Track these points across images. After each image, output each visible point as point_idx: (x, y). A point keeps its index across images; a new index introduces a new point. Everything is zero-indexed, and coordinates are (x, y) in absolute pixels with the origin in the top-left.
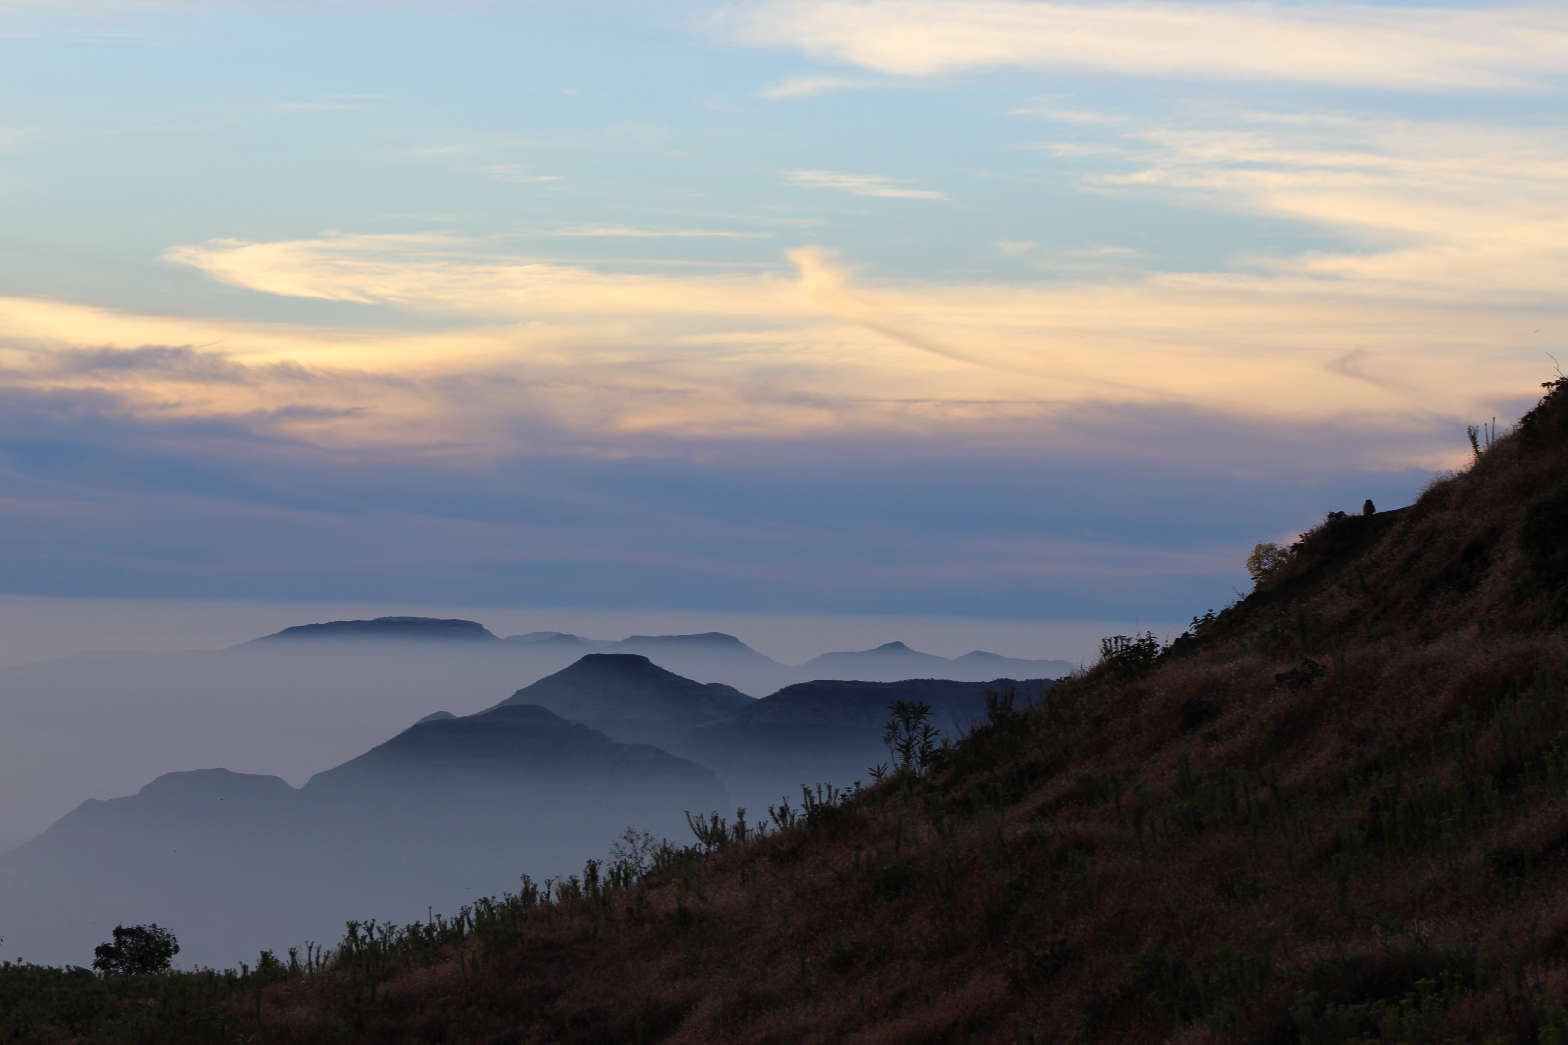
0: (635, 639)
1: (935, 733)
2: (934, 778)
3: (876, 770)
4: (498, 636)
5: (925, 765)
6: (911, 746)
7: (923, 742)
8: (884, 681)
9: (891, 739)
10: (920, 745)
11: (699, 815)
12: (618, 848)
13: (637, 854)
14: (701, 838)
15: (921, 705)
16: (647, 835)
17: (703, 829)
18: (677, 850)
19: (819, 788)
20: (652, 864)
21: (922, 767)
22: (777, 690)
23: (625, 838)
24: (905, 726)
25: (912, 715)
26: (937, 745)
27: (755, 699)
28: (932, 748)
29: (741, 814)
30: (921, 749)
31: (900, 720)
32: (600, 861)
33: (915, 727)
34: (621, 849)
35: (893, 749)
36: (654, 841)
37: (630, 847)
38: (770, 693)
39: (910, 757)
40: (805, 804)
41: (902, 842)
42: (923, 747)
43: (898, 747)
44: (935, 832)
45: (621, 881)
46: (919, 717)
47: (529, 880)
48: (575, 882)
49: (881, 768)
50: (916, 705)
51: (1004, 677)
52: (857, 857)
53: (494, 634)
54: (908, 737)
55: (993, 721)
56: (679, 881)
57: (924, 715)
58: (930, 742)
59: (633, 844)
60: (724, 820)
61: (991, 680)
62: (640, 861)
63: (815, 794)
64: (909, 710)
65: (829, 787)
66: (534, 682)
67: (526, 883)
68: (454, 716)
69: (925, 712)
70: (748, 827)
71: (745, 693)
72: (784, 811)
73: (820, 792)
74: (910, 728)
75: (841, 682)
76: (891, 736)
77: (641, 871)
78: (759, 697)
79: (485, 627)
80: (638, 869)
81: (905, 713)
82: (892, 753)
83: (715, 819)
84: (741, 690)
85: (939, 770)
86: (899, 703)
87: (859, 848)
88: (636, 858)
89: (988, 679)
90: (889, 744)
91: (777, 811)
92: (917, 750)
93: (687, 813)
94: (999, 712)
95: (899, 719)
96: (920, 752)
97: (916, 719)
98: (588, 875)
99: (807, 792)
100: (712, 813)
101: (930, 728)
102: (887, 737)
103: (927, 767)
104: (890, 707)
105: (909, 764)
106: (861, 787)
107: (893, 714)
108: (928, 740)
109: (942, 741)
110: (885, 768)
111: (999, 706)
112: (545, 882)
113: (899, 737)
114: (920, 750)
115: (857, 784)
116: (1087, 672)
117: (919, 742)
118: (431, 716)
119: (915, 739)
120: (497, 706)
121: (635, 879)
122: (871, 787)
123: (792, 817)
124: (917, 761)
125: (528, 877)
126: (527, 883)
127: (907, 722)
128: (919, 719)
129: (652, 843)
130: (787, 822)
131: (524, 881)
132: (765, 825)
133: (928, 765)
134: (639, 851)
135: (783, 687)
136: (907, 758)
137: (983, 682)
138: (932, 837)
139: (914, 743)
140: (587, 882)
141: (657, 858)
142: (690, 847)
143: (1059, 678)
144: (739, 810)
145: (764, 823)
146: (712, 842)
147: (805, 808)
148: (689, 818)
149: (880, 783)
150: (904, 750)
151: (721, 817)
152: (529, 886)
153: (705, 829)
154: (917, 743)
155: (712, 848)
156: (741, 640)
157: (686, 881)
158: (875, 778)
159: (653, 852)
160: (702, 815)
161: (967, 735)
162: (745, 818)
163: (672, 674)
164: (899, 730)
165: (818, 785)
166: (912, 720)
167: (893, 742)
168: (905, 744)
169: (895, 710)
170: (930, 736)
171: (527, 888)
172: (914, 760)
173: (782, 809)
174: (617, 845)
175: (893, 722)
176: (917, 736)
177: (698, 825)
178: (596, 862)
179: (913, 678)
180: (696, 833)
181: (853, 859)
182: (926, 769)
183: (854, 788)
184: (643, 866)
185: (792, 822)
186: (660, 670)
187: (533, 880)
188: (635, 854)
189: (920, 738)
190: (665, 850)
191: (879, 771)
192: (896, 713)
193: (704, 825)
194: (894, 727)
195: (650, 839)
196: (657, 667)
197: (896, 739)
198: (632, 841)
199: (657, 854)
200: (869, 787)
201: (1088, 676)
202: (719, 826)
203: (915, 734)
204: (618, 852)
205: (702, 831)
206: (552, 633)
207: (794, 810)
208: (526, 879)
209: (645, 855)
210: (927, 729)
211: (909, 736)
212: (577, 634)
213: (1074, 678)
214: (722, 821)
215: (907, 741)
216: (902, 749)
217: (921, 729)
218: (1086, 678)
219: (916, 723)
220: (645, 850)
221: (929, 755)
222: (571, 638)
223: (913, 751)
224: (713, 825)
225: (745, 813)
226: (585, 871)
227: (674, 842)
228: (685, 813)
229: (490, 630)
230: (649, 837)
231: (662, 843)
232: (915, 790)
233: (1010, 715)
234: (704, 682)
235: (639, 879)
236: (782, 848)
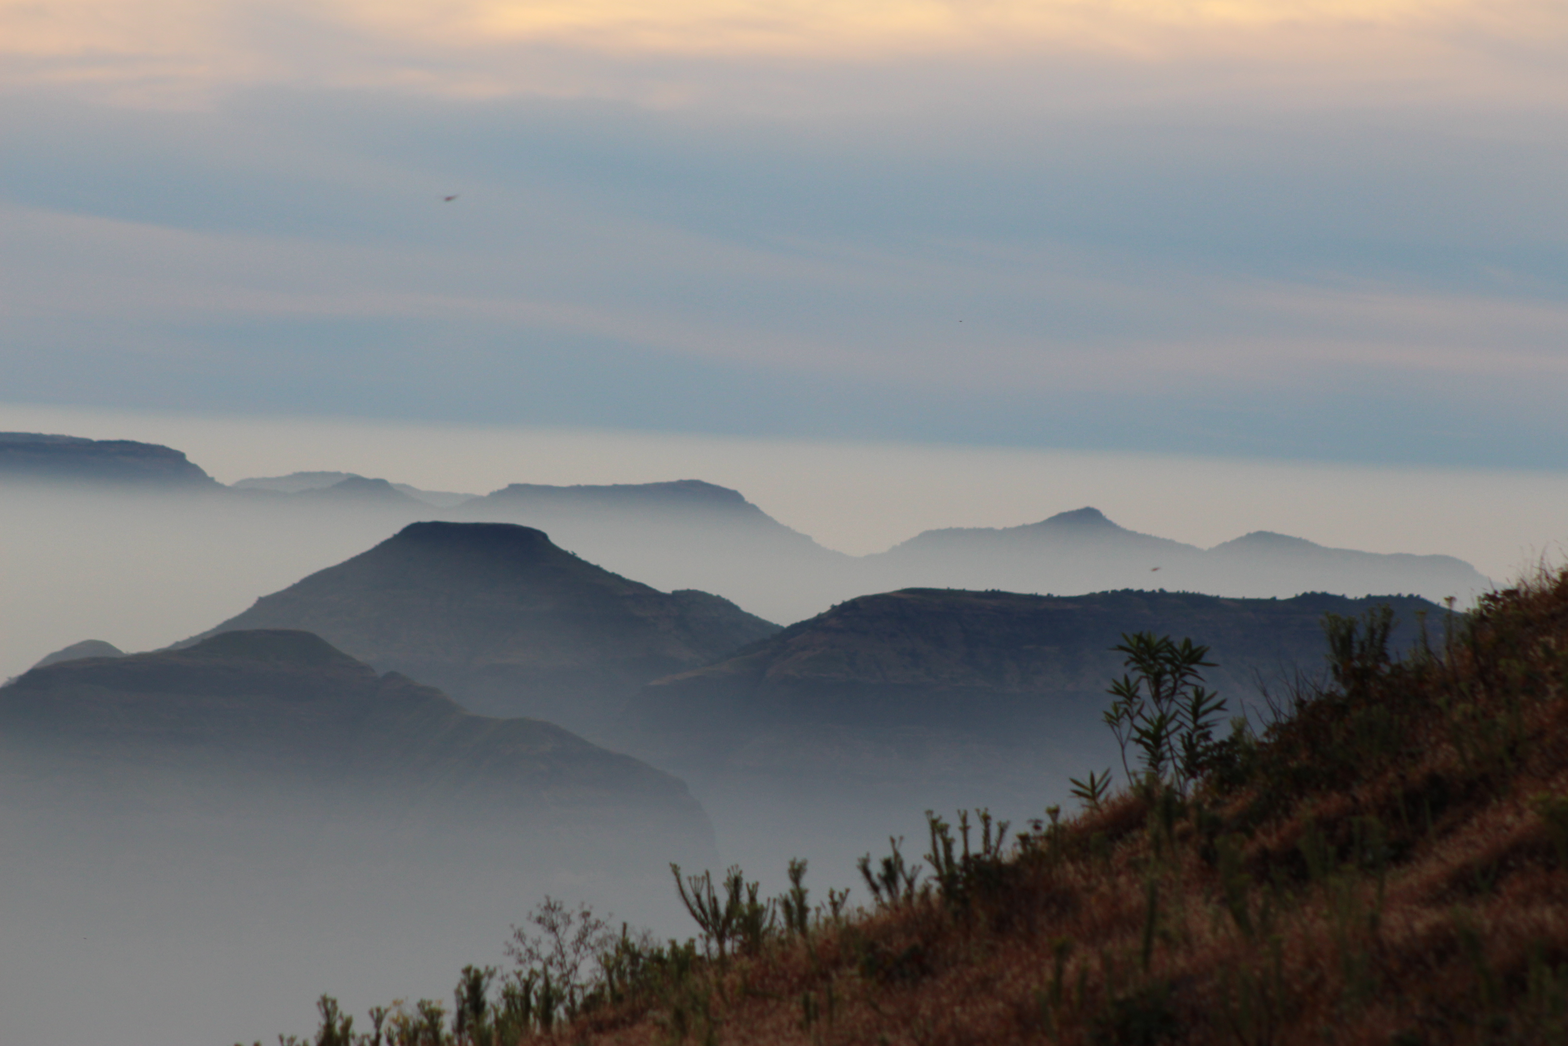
0: (517, 491)
1: (1218, 707)
2: (1215, 804)
3: (1087, 783)
4: (219, 479)
5: (1193, 775)
6: (1164, 733)
7: (1191, 725)
8: (1056, 594)
9: (1122, 716)
10: (1184, 731)
11: (701, 873)
12: (524, 943)
13: (563, 956)
14: (703, 924)
15: (1188, 643)
16: (586, 915)
17: (710, 905)
18: (652, 951)
19: (964, 820)
20: (596, 978)
21: (1186, 780)
22: (825, 608)
23: (540, 920)
24: (1153, 689)
25: (1168, 667)
26: (1221, 733)
27: (777, 626)
28: (1210, 739)
29: (796, 873)
30: (1186, 740)
31: (1141, 677)
32: (491, 968)
33: (1173, 691)
34: (529, 944)
35: (1124, 740)
36: (603, 929)
37: (549, 942)
38: (809, 614)
39: (1162, 758)
40: (933, 854)
41: (1157, 942)
42: (1190, 736)
43: (1137, 735)
44: (1229, 921)
45: (531, 1016)
46: (1183, 671)
47: (336, 1008)
48: (433, 1016)
49: (1097, 778)
50: (1178, 645)
51: (1319, 590)
52: (1059, 972)
53: (210, 474)
54: (1158, 714)
55: (1345, 683)
56: (666, 1016)
57: (1194, 667)
58: (1207, 725)
59: (557, 935)
60: (756, 885)
61: (1291, 595)
62: (570, 972)
63: (954, 833)
64: (1161, 654)
65: (986, 819)
66: (296, 580)
67: (328, 1014)
68: (119, 652)
69: (1196, 661)
70: (811, 902)
71: (755, 613)
72: (892, 868)
73: (965, 829)
74: (1164, 695)
75: (963, 593)
76: (1121, 711)
77: (572, 994)
78: (785, 622)
79: (191, 458)
80: (566, 991)
81: (1152, 662)
82: (1123, 747)
83: (735, 884)
84: (746, 606)
85: (1226, 787)
86: (1140, 638)
87: (1062, 952)
88: (562, 965)
89: (1285, 592)
90: (1116, 728)
91: (877, 869)
92: (1176, 741)
93: (675, 870)
94: (1357, 664)
95: (1139, 673)
96: (1185, 747)
97: (1177, 675)
98: (464, 1001)
99: (938, 828)
100: (729, 871)
101: (1206, 696)
102: (1113, 713)
103: (1200, 779)
104: (1122, 648)
105: (1159, 771)
106: (1062, 819)
107: (1127, 664)
108: (1201, 721)
109: (1233, 723)
110: (1107, 777)
111: (1357, 651)
112: (371, 1013)
113: (1139, 712)
114: (1183, 742)
115: (1054, 813)
116: (1555, 581)
117: (1182, 724)
118: (68, 650)
119: (1173, 718)
120: (214, 630)
121: (560, 1012)
122: (1075, 821)
123: (910, 883)
124: (1176, 767)
125: (334, 1002)
126: (331, 1015)
127: (1157, 681)
128: (1182, 675)
129: (599, 934)
130: (898, 892)
131: (323, 1010)
132: (843, 898)
133: (1202, 775)
134: (568, 950)
135: (838, 602)
136: (1156, 759)
137: (1274, 600)
138: (1221, 931)
139: (1171, 726)
140: (461, 1014)
141: (610, 966)
142: (681, 944)
143: (1491, 592)
144: (793, 863)
145: (841, 895)
146: (727, 933)
147: (932, 863)
148: (679, 881)
149: (1096, 812)
150: (1150, 742)
151: (747, 879)
152: (335, 1022)
153: (713, 905)
154: (1179, 728)
155: (728, 945)
156: (749, 498)
157: (679, 1017)
158: (1084, 801)
159: (599, 952)
160: (708, 874)
161: (1285, 710)
162: (806, 882)
163: (597, 569)
164: (1138, 697)
165: (962, 813)
166: (1168, 677)
167: (1126, 724)
168: (1151, 729)
169: (1132, 656)
170: (1206, 712)
171: (329, 1027)
172: (1171, 764)
173: (887, 864)
174: (520, 936)
175: (1127, 681)
176: (1177, 712)
177: (698, 897)
178: (482, 970)
179: (1119, 588)
180: (694, 914)
181: (1049, 975)
182: (1197, 785)
183: (1047, 822)
184: (578, 982)
185: (909, 892)
186: (571, 559)
187: (345, 1008)
188: (559, 957)
189: (1184, 716)
190: (625, 947)
191: (1094, 787)
192: (1133, 660)
193: (712, 895)
194: (1127, 692)
195: (593, 923)
196: (565, 554)
197: (1132, 718)
198: (553, 929)
199: (606, 956)
200: (1072, 820)
201: (1558, 589)
202: (745, 898)
203: (1174, 707)
204: (523, 950)
205: (708, 910)
206: (338, 474)
207: (914, 868)
208: (328, 1007)
209: (582, 958)
210: (1200, 698)
211: (1161, 711)
212: (392, 479)
213: (1526, 593)
214: (751, 887)
215: (1156, 723)
216: (1145, 739)
217: (1188, 698)
218: (1551, 593)
219: (1175, 683)
220: (582, 948)
221: (1204, 754)
222: (379, 486)
223: (1169, 743)
224: (732, 897)
225: (805, 871)
226: (458, 992)
227: (650, 932)
228: (670, 869)
229: (202, 465)
230: (592, 920)
231: (619, 932)
232: (1180, 826)
233: (1386, 669)
234: (665, 585)
235: (571, 1012)
236: (889, 949)
